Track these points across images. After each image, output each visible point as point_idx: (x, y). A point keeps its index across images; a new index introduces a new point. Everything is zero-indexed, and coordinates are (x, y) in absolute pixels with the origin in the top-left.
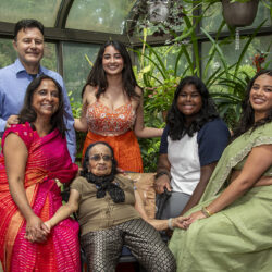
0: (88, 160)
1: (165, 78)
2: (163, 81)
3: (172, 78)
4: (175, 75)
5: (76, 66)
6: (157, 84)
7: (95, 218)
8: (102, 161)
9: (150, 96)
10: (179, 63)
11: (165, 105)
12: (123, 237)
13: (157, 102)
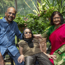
0: (24, 34)
1: (50, 7)
2: (49, 8)
3: (52, 7)
4: (53, 6)
5: (21, 3)
6: (47, 9)
7: (27, 52)
8: (28, 34)
9: (45, 13)
10: (54, 2)
11: (50, 16)
12: (36, 58)
13: (47, 15)
